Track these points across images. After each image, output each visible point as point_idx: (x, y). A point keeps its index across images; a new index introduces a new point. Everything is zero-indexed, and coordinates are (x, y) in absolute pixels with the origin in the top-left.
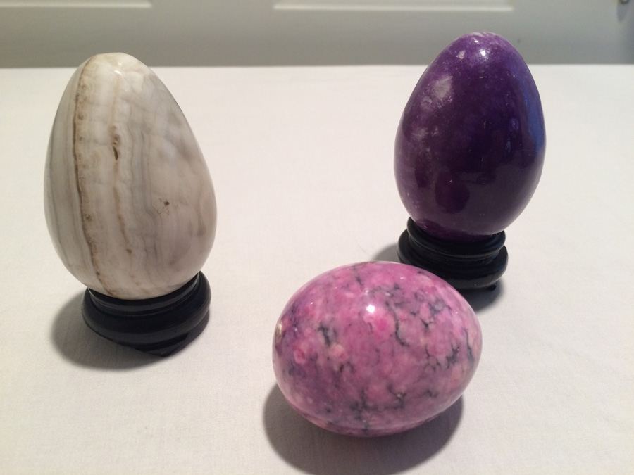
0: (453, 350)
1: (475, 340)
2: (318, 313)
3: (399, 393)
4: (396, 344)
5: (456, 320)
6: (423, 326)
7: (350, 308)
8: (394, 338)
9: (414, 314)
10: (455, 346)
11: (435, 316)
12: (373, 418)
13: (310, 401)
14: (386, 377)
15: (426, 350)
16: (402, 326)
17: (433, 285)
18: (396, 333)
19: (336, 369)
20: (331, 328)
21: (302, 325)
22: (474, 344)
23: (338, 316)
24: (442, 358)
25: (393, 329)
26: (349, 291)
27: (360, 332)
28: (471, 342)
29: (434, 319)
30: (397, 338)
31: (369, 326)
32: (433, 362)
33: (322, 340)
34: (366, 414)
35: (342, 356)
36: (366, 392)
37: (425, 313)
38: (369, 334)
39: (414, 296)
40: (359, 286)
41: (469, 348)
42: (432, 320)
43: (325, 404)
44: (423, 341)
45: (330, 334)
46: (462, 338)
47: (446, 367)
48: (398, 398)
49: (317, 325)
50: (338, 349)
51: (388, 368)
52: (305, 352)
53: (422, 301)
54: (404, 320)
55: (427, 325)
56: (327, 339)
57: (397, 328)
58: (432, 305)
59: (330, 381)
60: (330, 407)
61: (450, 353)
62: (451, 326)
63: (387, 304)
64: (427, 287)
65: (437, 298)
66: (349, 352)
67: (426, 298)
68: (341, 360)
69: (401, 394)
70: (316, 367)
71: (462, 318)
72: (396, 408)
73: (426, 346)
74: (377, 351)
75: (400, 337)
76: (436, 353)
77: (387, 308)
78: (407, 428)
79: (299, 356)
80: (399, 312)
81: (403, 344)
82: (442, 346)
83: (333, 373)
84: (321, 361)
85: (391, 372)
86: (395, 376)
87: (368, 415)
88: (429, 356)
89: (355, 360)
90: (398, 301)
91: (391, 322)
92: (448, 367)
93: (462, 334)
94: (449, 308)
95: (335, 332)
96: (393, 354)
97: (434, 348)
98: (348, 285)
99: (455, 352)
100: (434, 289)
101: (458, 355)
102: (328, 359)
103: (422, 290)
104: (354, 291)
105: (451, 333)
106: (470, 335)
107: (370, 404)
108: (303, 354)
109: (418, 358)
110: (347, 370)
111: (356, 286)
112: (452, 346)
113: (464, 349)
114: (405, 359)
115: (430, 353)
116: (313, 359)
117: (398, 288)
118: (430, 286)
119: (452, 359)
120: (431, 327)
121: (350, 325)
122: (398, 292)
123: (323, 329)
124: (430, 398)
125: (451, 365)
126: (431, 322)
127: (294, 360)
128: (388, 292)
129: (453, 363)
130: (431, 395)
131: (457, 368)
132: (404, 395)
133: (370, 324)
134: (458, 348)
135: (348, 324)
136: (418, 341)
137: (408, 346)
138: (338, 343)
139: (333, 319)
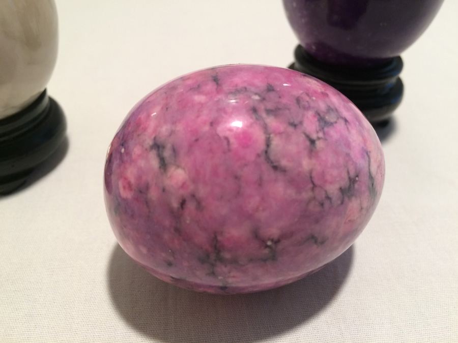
0: (350, 179)
1: (378, 167)
2: (152, 124)
3: (269, 239)
4: (265, 167)
5: (354, 138)
6: (308, 143)
7: (198, 117)
8: (262, 159)
9: (294, 126)
10: (352, 174)
11: (326, 129)
12: (232, 274)
13: (144, 250)
14: (250, 217)
15: (311, 177)
16: (276, 142)
17: (323, 90)
18: (266, 152)
19: (175, 205)
20: (169, 146)
21: (131, 143)
22: (377, 173)
23: (180, 128)
24: (333, 189)
25: (261, 146)
26: (200, 93)
27: (211, 151)
28: (374, 169)
29: (324, 133)
30: (268, 159)
31: (225, 143)
32: (320, 195)
33: (155, 163)
34: (221, 269)
35: (183, 186)
36: (219, 238)
37: (310, 125)
38: (224, 153)
39: (295, 101)
40: (216, 87)
41: (371, 177)
42: (321, 135)
43: (164, 255)
44: (306, 164)
45: (167, 153)
46: (362, 163)
47: (339, 202)
48: (267, 246)
49: (149, 142)
50: (178, 175)
51: (253, 203)
52: (133, 180)
53: (307, 108)
54: (280, 134)
55: (313, 142)
56: (162, 160)
57: (268, 145)
58: (322, 115)
59: (167, 223)
60: (171, 259)
61: (345, 183)
62: (348, 145)
63: (254, 110)
64: (316, 92)
65: (329, 107)
66: (195, 181)
67: (312, 104)
68: (182, 192)
69: (272, 240)
70: (147, 203)
71: (363, 137)
72: (265, 260)
73: (311, 172)
74: (236, 178)
75: (272, 158)
76: (326, 181)
77: (254, 116)
78: (282, 284)
79: (124, 187)
80: (271, 121)
81: (275, 168)
82: (335, 172)
83: (171, 211)
84: (153, 195)
85: (257, 209)
86: (262, 215)
87: (225, 270)
88: (314, 186)
89: (202, 192)
90: (270, 106)
91: (259, 136)
92: (342, 203)
93: (363, 157)
94: (346, 121)
95: (175, 151)
96: (260, 183)
97: (323, 174)
98: (199, 86)
99: (352, 181)
100: (325, 95)
101: (356, 186)
102: (164, 190)
103: (308, 94)
104: (206, 94)
105: (348, 155)
106: (372, 160)
107: (227, 255)
108: (129, 184)
109: (299, 189)
110: (191, 206)
111: (210, 87)
112: (348, 173)
113: (364, 178)
114: (280, 189)
115: (316, 182)
116: (142, 191)
117: (273, 90)
118: (319, 91)
119: (348, 191)
120: (319, 144)
121: (197, 140)
122: (272, 95)
123: (158, 146)
124: (315, 246)
125: (346, 199)
126: (319, 138)
127: (119, 193)
128: (256, 94)
129: (350, 198)
130: (316, 242)
131: (354, 204)
132: (277, 242)
133: (227, 139)
134: (357, 176)
135: (194, 138)
136: (300, 165)
137: (284, 171)
138: (178, 167)
139: (172, 133)
